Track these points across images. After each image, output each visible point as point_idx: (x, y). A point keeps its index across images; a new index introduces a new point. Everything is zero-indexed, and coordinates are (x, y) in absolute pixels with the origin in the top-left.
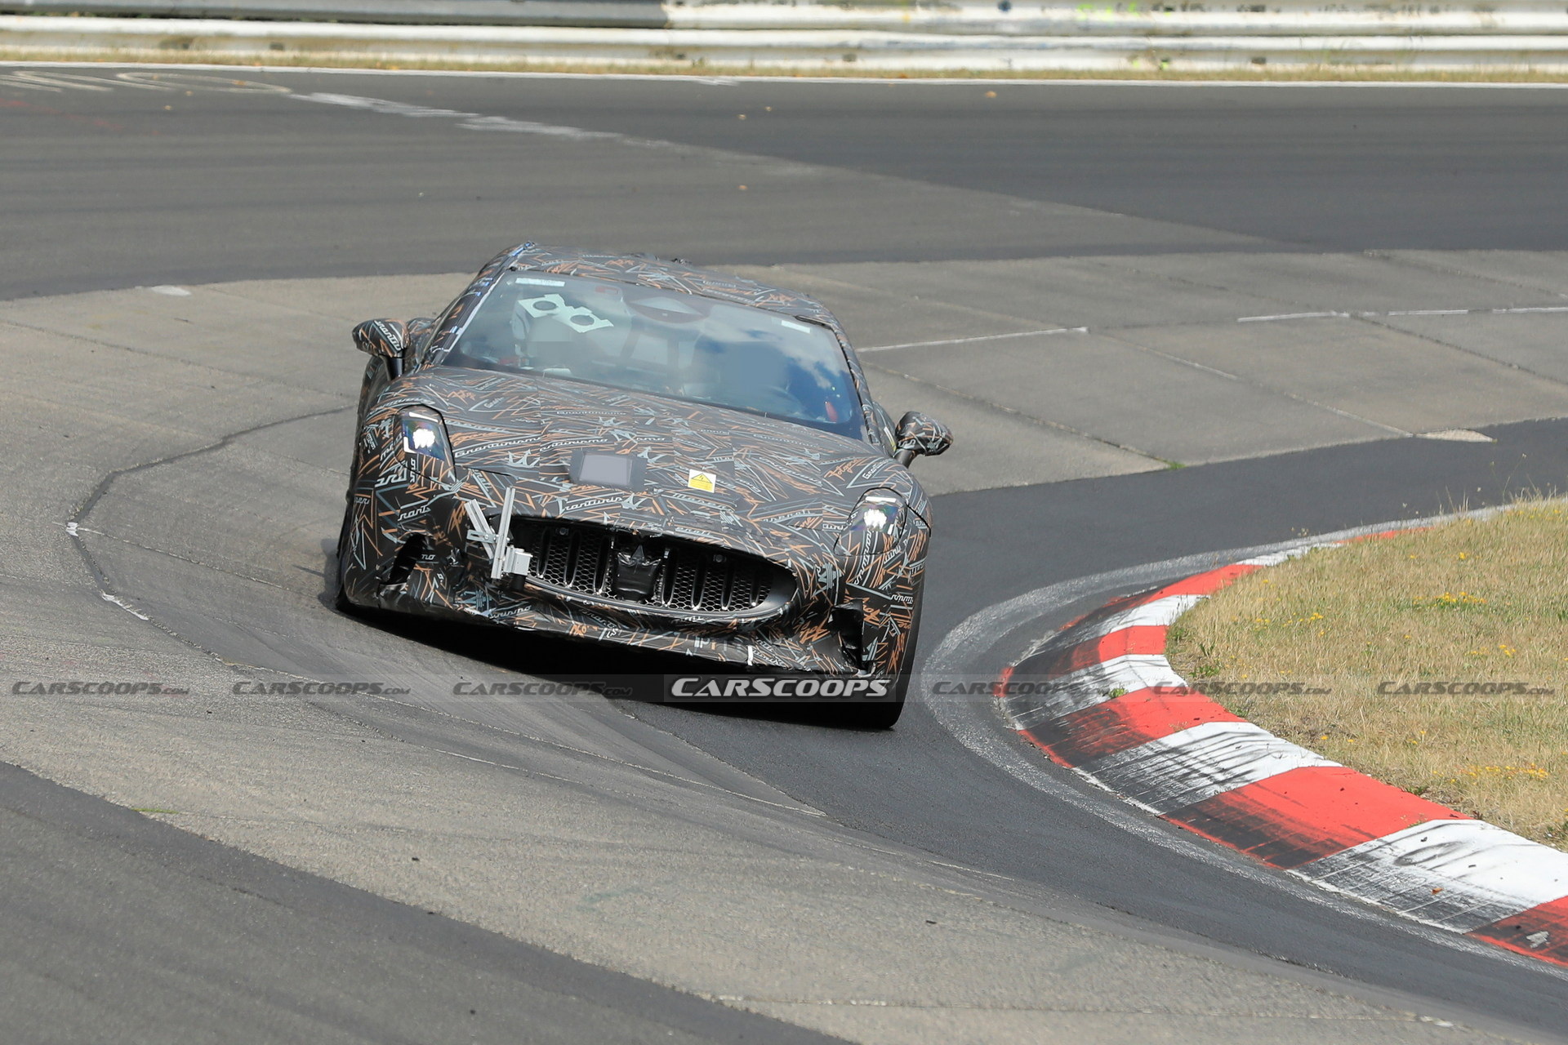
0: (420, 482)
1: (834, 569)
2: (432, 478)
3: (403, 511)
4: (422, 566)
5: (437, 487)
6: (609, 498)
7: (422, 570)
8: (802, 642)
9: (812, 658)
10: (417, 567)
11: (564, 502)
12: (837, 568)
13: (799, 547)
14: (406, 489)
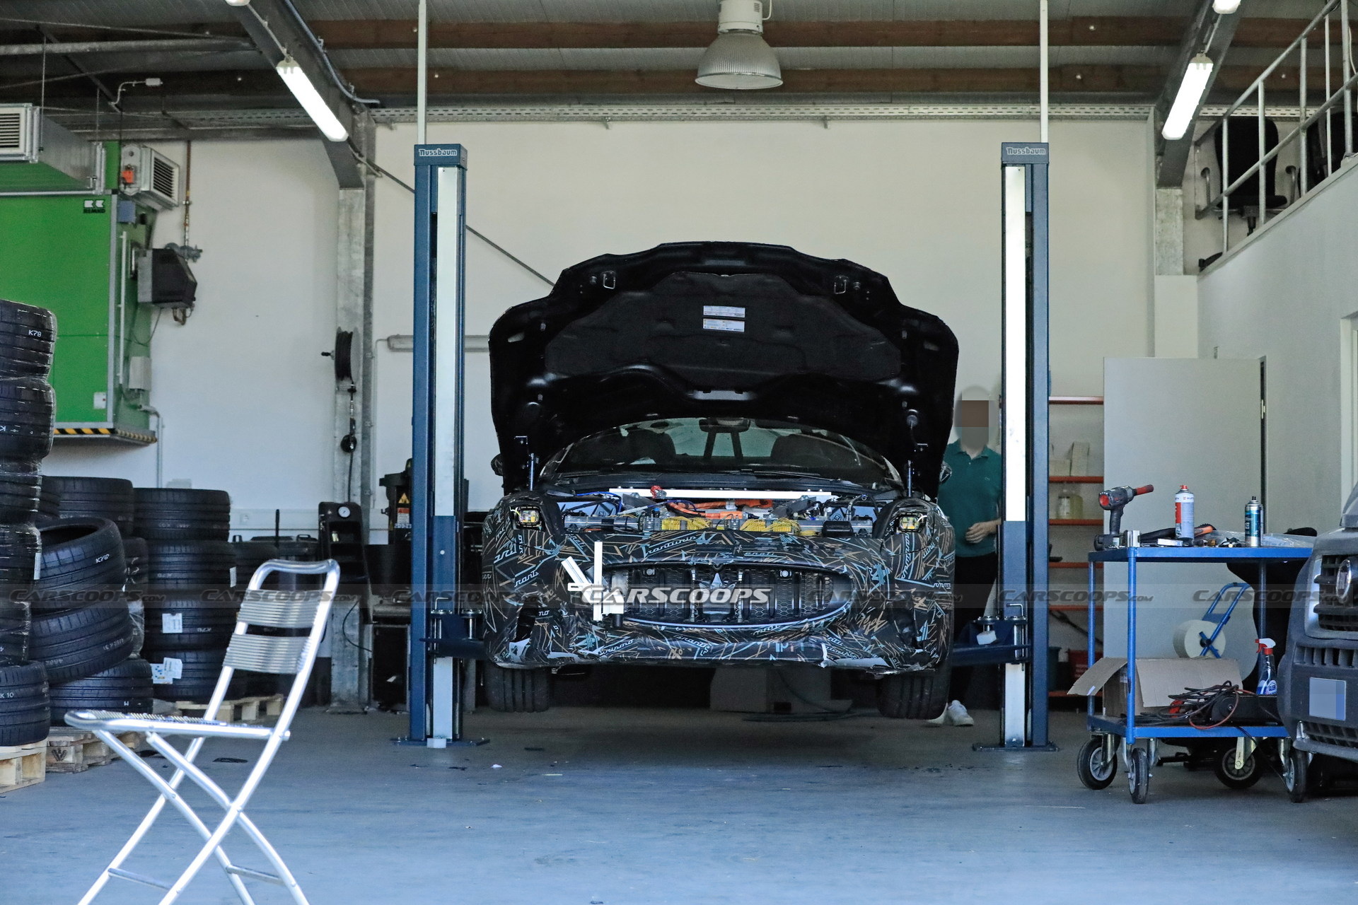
0: (527, 553)
1: (883, 568)
2: (536, 547)
3: (517, 579)
4: (540, 621)
5: (541, 553)
6: (685, 538)
7: (541, 625)
8: (866, 633)
9: (876, 646)
10: (537, 624)
11: (646, 547)
12: (886, 567)
13: (851, 554)
14: (517, 560)
